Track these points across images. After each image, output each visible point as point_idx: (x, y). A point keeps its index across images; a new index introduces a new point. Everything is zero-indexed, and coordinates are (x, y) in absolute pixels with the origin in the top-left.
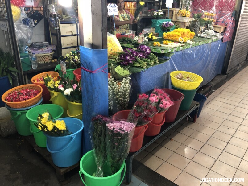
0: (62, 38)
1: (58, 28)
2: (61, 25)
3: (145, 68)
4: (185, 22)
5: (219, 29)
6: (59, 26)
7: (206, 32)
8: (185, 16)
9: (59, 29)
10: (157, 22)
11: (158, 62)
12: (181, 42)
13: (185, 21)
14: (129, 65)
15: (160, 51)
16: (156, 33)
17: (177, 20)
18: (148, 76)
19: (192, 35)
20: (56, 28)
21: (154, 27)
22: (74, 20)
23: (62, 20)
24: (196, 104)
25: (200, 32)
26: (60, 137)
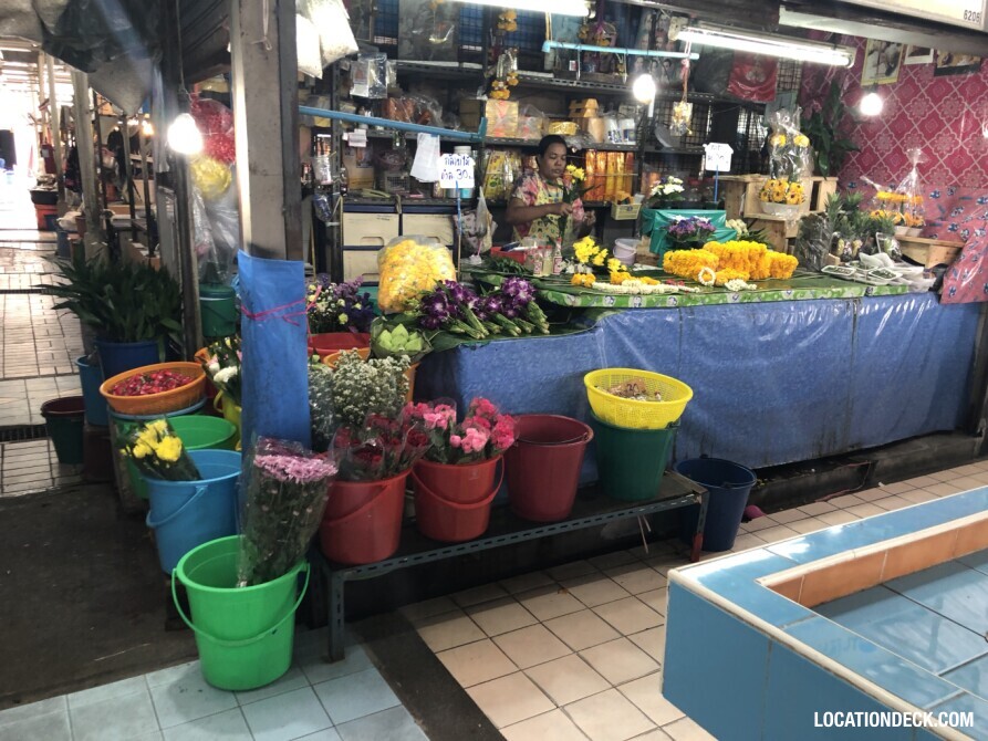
0: (346, 254)
1: (335, 224)
2: (347, 217)
3: (481, 338)
4: (783, 222)
5: (924, 252)
6: (338, 218)
7: (865, 260)
8: (784, 202)
9: (340, 228)
10: (658, 218)
11: (546, 331)
12: (706, 284)
13: (781, 219)
14: (441, 329)
15: (562, 297)
16: (652, 255)
17: (762, 216)
18: (494, 367)
19: (781, 267)
20: (329, 224)
21: (649, 235)
22: (392, 202)
23: (351, 202)
24: (694, 492)
25: (838, 259)
26: (166, 483)
